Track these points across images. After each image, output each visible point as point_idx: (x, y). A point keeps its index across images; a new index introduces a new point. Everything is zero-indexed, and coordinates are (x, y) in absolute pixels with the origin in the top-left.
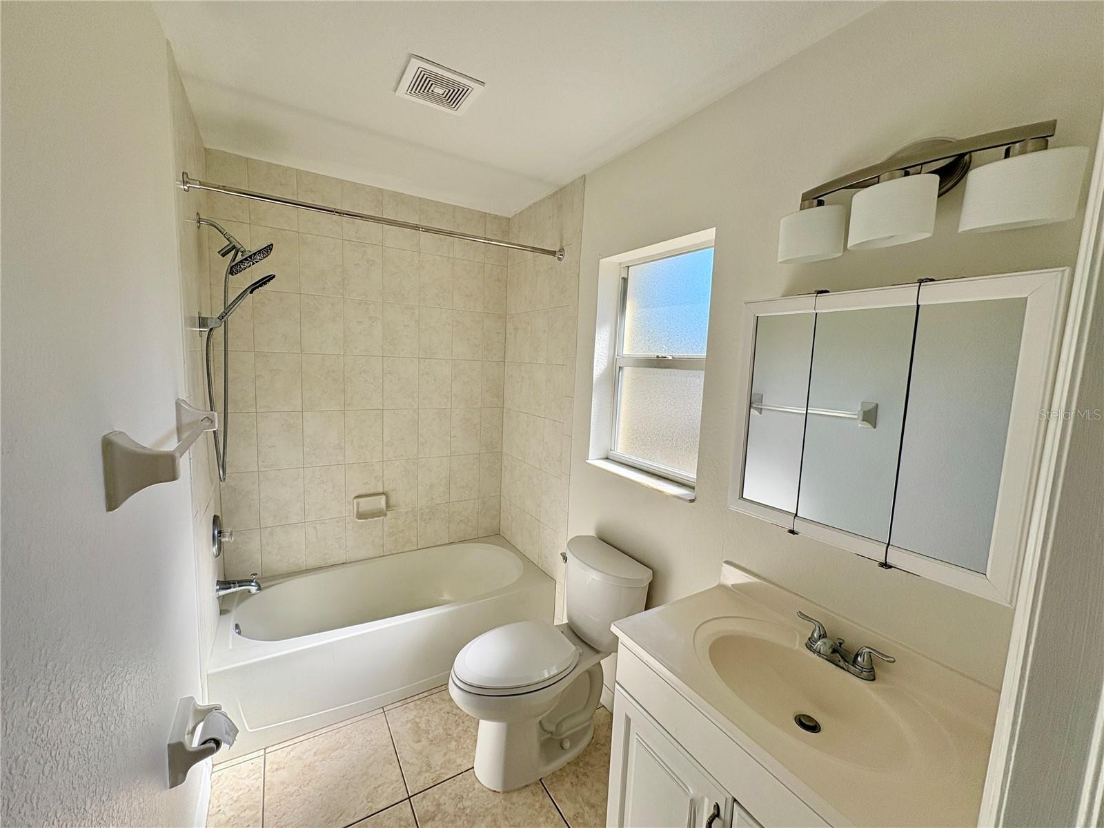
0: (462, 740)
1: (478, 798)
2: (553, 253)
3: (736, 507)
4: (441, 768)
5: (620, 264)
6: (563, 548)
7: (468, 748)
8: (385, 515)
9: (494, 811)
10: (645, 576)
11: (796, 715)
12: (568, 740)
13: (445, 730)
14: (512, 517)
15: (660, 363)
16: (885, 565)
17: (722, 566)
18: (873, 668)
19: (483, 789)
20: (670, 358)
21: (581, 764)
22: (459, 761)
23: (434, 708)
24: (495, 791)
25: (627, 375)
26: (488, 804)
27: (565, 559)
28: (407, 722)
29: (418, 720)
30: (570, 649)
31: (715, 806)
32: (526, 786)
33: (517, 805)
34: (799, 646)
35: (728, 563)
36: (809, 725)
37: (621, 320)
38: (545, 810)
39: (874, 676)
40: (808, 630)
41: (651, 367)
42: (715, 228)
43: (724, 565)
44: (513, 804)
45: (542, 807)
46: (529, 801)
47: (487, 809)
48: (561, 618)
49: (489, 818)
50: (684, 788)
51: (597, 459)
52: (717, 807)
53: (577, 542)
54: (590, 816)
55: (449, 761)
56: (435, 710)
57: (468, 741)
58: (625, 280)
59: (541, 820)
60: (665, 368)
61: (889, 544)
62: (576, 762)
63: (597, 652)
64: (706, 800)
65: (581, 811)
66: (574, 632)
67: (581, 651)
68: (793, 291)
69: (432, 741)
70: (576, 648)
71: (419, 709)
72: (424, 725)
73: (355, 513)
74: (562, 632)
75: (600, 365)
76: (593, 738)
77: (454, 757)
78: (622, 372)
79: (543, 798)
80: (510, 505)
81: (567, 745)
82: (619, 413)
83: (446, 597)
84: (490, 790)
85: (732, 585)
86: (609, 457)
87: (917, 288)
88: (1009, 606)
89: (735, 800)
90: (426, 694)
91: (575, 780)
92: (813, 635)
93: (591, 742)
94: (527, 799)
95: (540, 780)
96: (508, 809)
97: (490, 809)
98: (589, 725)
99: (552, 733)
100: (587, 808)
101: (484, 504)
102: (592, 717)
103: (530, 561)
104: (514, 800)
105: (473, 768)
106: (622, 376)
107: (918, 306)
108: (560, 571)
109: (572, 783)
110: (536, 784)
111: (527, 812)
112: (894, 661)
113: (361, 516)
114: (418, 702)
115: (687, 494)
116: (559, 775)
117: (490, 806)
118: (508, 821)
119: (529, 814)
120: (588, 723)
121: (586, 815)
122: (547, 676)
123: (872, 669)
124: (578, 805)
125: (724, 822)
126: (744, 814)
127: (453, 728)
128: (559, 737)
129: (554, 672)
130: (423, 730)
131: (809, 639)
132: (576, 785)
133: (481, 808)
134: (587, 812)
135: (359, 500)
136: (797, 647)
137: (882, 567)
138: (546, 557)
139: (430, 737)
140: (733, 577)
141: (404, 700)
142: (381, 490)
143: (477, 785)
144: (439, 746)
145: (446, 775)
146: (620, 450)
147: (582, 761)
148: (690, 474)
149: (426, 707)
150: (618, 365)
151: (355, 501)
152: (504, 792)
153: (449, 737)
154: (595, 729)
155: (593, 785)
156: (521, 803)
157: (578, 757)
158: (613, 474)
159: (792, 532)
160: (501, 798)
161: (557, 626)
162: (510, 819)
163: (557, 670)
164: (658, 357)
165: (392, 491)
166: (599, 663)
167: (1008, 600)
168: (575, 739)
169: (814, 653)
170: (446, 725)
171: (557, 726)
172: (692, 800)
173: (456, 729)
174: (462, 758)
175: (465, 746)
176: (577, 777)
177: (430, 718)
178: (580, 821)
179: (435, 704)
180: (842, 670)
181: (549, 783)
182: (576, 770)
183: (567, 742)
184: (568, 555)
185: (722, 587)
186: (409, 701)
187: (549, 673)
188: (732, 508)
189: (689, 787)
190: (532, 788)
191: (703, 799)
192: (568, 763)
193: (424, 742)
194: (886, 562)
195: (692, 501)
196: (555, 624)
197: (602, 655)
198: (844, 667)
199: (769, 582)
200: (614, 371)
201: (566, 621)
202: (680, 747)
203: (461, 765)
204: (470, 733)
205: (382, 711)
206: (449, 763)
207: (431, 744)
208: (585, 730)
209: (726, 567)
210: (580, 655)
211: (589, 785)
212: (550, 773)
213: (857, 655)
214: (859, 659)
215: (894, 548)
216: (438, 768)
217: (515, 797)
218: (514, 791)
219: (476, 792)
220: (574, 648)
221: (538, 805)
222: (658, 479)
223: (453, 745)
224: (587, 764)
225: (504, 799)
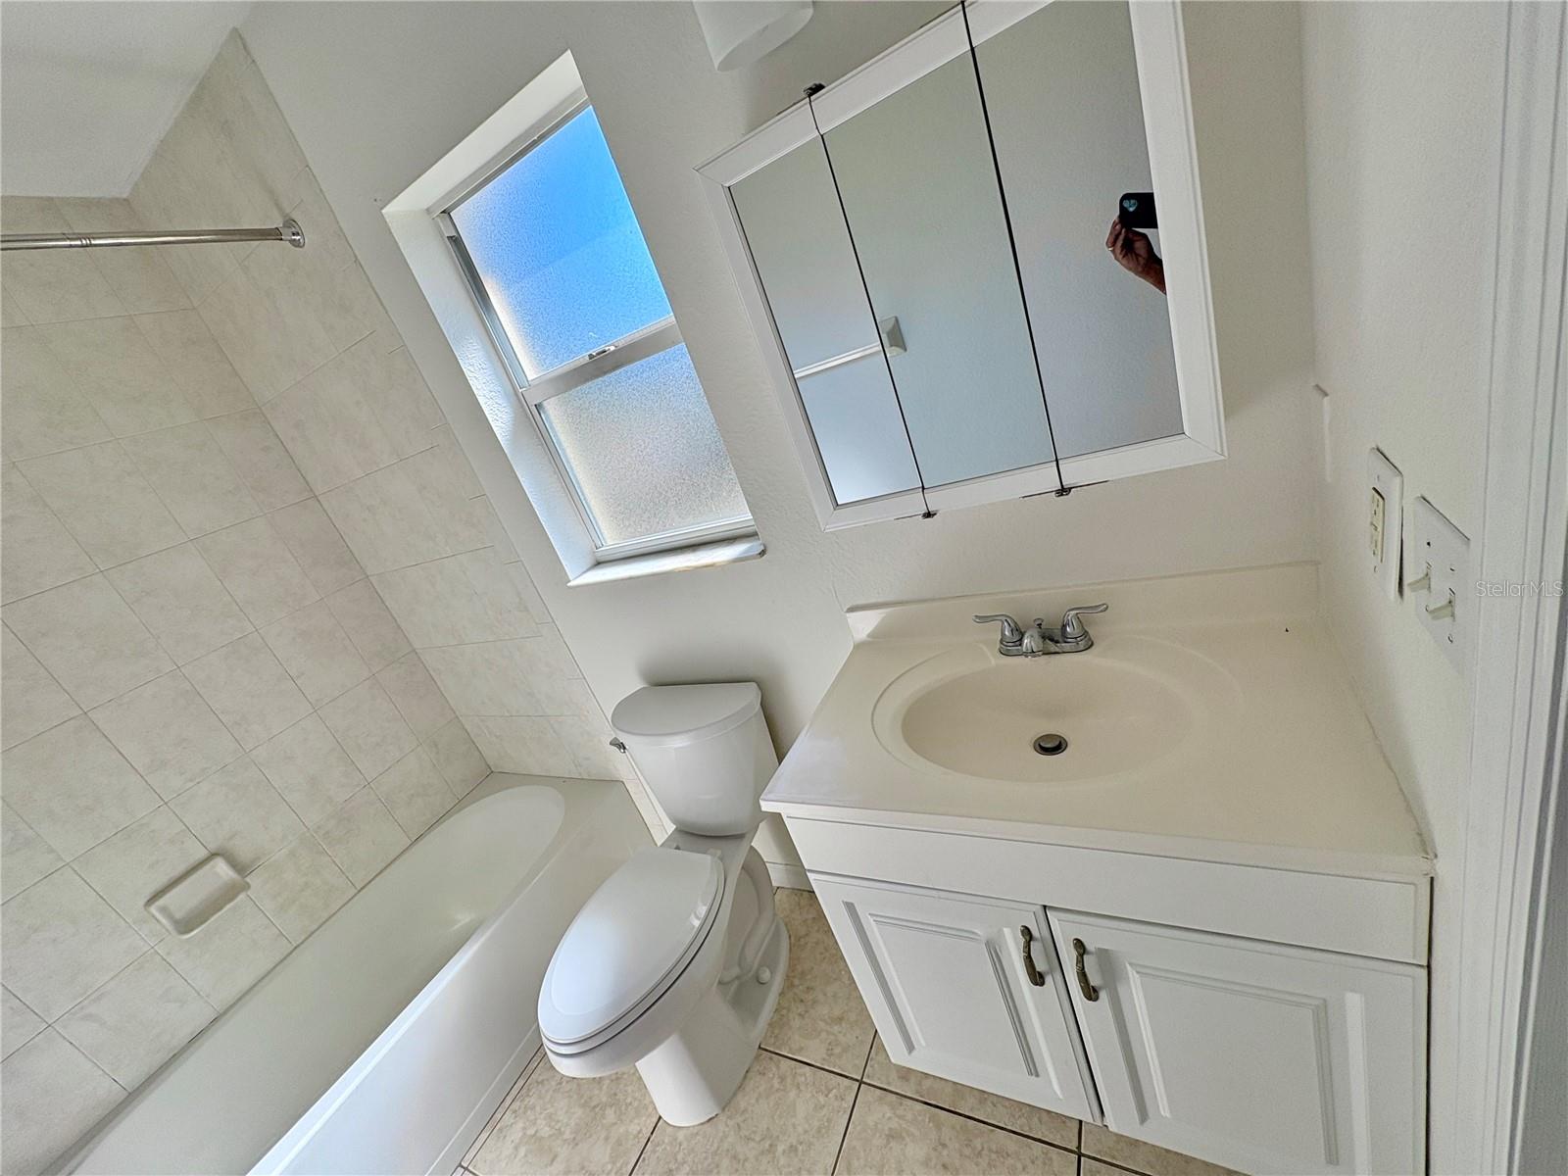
0: (620, 1096)
1: (693, 1150)
2: (274, 234)
3: (833, 524)
4: (614, 1163)
5: (428, 210)
6: (609, 733)
7: (635, 1099)
8: (247, 887)
9: (726, 1146)
10: (750, 696)
11: (1032, 744)
12: (765, 968)
13: (584, 1106)
14: (497, 737)
15: (602, 365)
16: (1063, 491)
17: (846, 619)
18: (1086, 631)
19: (693, 1133)
20: (612, 348)
21: (796, 982)
22: (634, 1128)
23: (547, 1091)
24: (711, 1119)
25: (554, 411)
26: (711, 1145)
27: (622, 746)
28: (516, 1148)
29: (531, 1132)
30: (703, 864)
31: (1022, 932)
32: (747, 1072)
33: (750, 1109)
34: (996, 660)
35: (851, 610)
36: (1052, 746)
37: (492, 321)
38: (789, 1080)
39: (1090, 639)
40: (995, 633)
41: (587, 380)
42: (569, 51)
43: (848, 615)
44: (745, 1111)
45: (782, 1079)
46: (761, 1089)
47: (715, 1153)
48: (662, 828)
49: (725, 1162)
50: (970, 937)
51: (585, 572)
52: (1027, 932)
53: (627, 712)
54: (845, 1035)
55: (619, 1143)
56: (551, 1092)
57: (629, 1089)
58: (456, 241)
59: (792, 1094)
60: (614, 369)
61: (1057, 460)
62: (789, 983)
63: (740, 837)
64: (1006, 931)
65: (832, 1037)
66: (694, 835)
67: (719, 853)
68: (764, 111)
69: (574, 1139)
70: (711, 854)
71: (524, 1113)
72: (547, 1129)
73: (170, 927)
74: (677, 848)
75: (499, 417)
76: (790, 937)
77: (622, 1130)
78: (544, 413)
79: (778, 1068)
80: (482, 721)
81: (766, 975)
82: (578, 483)
83: (464, 918)
84: (702, 1124)
85: (869, 636)
86: (602, 559)
87: (962, 12)
88: (1223, 458)
89: (1045, 907)
90: (521, 1083)
91: (801, 1009)
92: (1003, 634)
93: (790, 944)
94: (758, 1087)
95: (760, 1047)
96: (742, 1125)
97: (718, 1148)
98: (777, 927)
99: (738, 978)
100: (836, 1028)
101: (436, 746)
102: (775, 915)
103: (565, 780)
104: (743, 1105)
105: (660, 1118)
106: (548, 417)
107: (972, 49)
108: (620, 765)
109: (800, 1015)
110: (757, 1058)
111: (768, 1104)
112: (1107, 607)
113: (185, 925)
114: (515, 1106)
115: (750, 548)
116: (778, 1023)
117: (716, 1145)
118: (753, 1140)
119: (772, 1104)
120: (775, 924)
121: (841, 1037)
122: (697, 923)
123: (1085, 634)
124: (824, 1035)
125: (1042, 940)
126: (1062, 915)
127: (596, 1092)
128: (750, 975)
129: (703, 910)
130: (550, 1136)
131: (1001, 642)
132: (806, 1012)
133: (706, 1158)
134: (840, 1032)
135: (161, 902)
136: (993, 662)
137: (1062, 495)
138: (588, 759)
139: (567, 1135)
140: (864, 625)
141: (490, 1122)
142: (202, 853)
143: (681, 1136)
144: (591, 1136)
145: (627, 1164)
146: (612, 540)
147: (794, 977)
148: (738, 515)
149: (533, 1100)
150: (532, 402)
151: (153, 909)
152: (723, 1109)
153: (597, 1110)
154: (786, 925)
155: (825, 995)
156: (753, 1101)
157: (787, 976)
158: (623, 580)
159: (928, 515)
160: (724, 1119)
161: (662, 845)
162: (753, 1136)
163: (705, 905)
164: (591, 356)
165: (231, 838)
166: (752, 847)
167: (1219, 451)
168: (770, 961)
169: (1027, 656)
170: (582, 1097)
171: (740, 965)
172: (988, 944)
173: (601, 1089)
174: (636, 1121)
175: (629, 1100)
176: (802, 1001)
177: (551, 1110)
178: (837, 1050)
179: (546, 1082)
180: (1057, 656)
181: (773, 1040)
182: (795, 994)
183: (765, 971)
184: (623, 738)
185: (859, 647)
186: (498, 1116)
187: (698, 918)
188: (830, 529)
189: (976, 931)
190: (756, 1068)
191: (1000, 931)
192: (780, 995)
193: (564, 1152)
194: (1062, 486)
195: (763, 553)
196: (659, 844)
197: (747, 836)
198: (1057, 650)
199: (907, 602)
200: (530, 416)
201: (671, 828)
202: (942, 894)
203: (639, 1132)
204: (625, 1076)
205: (462, 1170)
206: (621, 1145)
207: (577, 1144)
208: (777, 935)
209: (853, 618)
210: (721, 859)
211: (821, 997)
212: (767, 1027)
213: (1064, 627)
214: (1068, 629)
215: (1065, 461)
216: (609, 1167)
217: (742, 1102)
218: (735, 1094)
219: (684, 1146)
220: (708, 858)
221: (776, 1082)
222: (694, 551)
223: (610, 1114)
224: (803, 974)
225: (730, 1118)
